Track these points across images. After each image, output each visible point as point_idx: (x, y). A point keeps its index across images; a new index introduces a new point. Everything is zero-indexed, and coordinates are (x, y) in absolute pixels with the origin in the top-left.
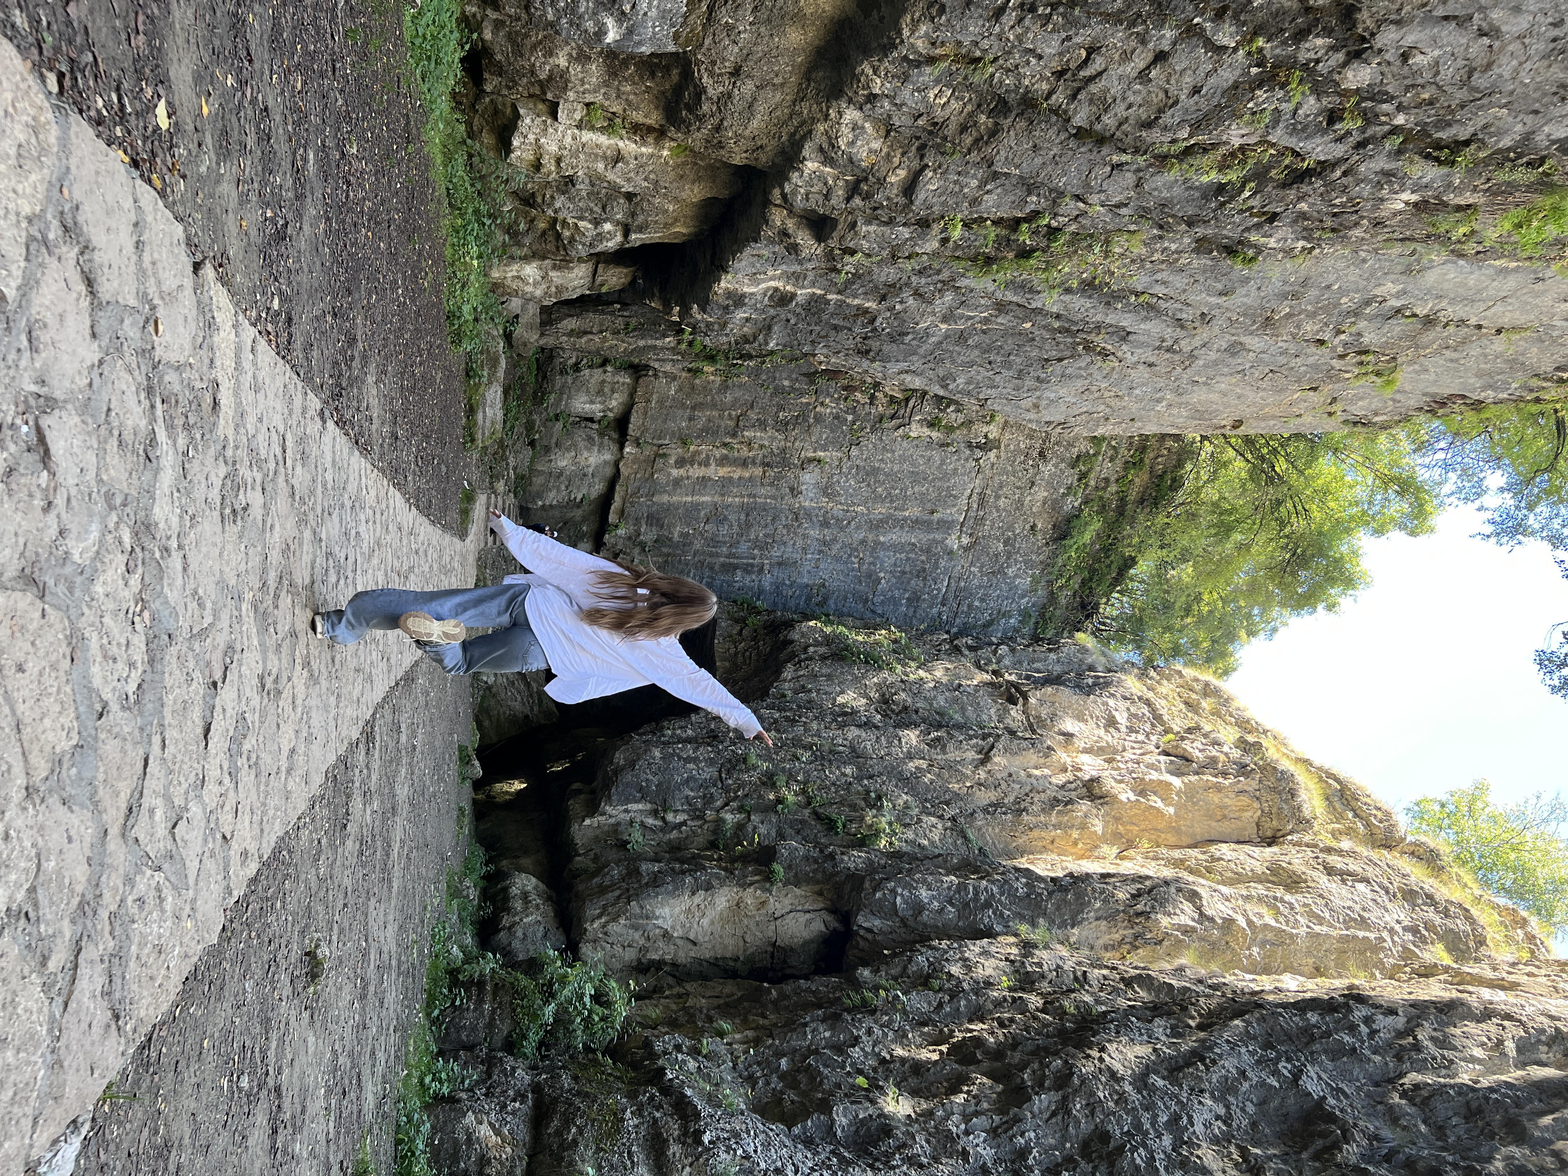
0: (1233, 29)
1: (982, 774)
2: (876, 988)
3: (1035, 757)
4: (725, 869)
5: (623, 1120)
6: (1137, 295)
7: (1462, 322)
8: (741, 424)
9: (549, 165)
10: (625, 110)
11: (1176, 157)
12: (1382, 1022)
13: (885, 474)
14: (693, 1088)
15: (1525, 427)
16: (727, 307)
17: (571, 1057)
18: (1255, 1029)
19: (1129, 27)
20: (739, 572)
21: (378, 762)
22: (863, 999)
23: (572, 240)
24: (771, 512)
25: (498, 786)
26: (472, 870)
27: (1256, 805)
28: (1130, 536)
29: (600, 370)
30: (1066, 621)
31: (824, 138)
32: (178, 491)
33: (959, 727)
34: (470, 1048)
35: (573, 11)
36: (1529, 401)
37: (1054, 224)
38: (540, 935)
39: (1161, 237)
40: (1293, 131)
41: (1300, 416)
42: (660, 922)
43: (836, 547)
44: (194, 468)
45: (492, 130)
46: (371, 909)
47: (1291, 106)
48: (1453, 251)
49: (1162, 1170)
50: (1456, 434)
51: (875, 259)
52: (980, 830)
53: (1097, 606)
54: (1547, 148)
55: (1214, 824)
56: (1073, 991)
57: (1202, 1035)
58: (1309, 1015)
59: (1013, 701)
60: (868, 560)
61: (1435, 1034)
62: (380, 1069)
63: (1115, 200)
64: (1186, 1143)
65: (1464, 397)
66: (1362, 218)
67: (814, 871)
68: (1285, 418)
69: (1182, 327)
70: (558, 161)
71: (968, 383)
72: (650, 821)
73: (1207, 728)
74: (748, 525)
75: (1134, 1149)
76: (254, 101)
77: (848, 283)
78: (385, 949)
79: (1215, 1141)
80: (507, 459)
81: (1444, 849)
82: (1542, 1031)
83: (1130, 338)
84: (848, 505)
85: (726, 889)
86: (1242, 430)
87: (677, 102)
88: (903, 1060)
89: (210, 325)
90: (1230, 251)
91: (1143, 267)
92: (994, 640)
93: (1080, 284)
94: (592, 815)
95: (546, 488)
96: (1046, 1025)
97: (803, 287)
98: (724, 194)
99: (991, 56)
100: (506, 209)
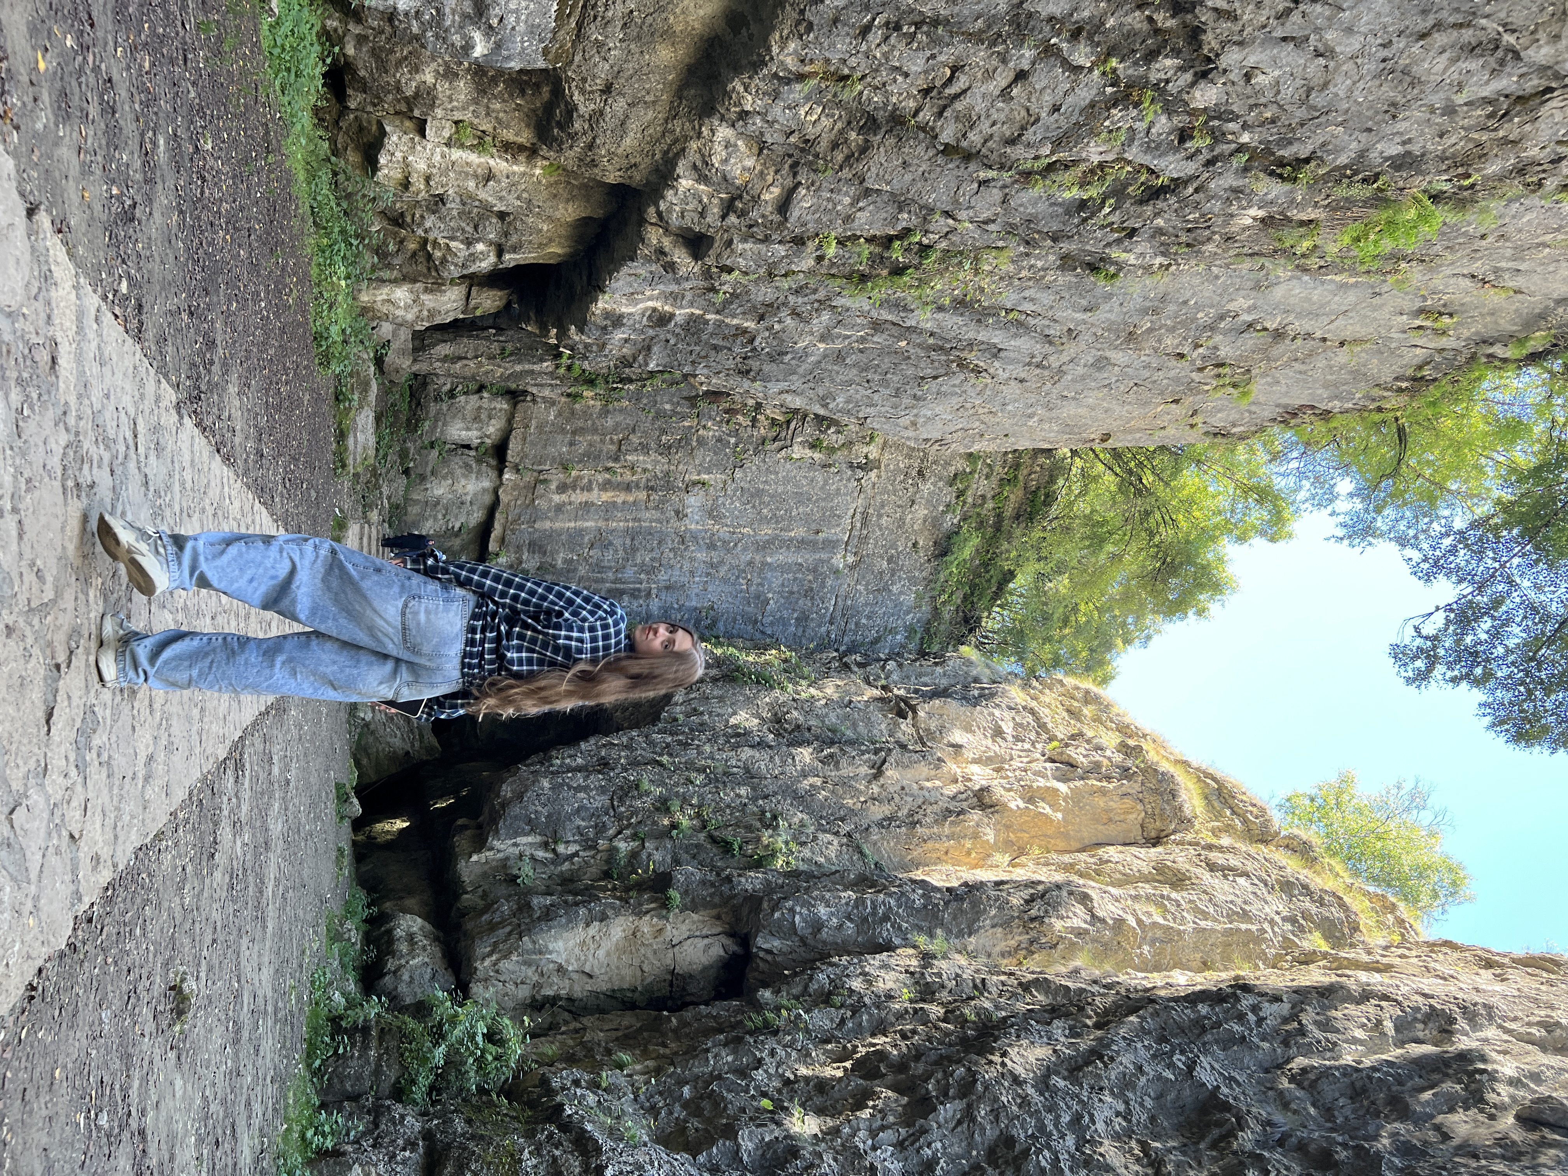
0: (1088, 49)
1: (875, 789)
2: (777, 1009)
3: (926, 769)
4: (620, 899)
5: (520, 1161)
6: (1008, 311)
7: (1308, 336)
8: (623, 448)
9: (417, 183)
10: (495, 128)
11: (1039, 173)
12: (1268, 1009)
13: (769, 495)
14: (593, 1122)
15: (1369, 436)
16: (605, 328)
17: (464, 1100)
18: (1150, 1024)
19: (990, 46)
20: (626, 598)
21: (248, 792)
22: (765, 1020)
23: (444, 261)
24: (657, 536)
25: (379, 826)
26: (353, 914)
27: (1140, 807)
28: (1008, 551)
29: (476, 397)
30: (950, 636)
31: (698, 155)
32: (11, 448)
33: (851, 743)
34: (355, 1098)
35: (439, 25)
36: (1371, 411)
37: (925, 241)
38: (427, 977)
39: (1027, 255)
40: (1148, 149)
41: (1164, 428)
42: (553, 957)
43: (723, 570)
44: (30, 428)
45: (357, 148)
46: (244, 948)
47: (1144, 125)
48: (1297, 266)
49: (1067, 1171)
50: (1308, 444)
51: (752, 277)
52: (875, 844)
53: (979, 619)
54: (1381, 165)
55: (1100, 827)
56: (973, 999)
57: (1099, 1033)
58: (1200, 1007)
59: (902, 715)
60: (756, 581)
61: (1318, 1018)
62: (256, 1122)
63: (984, 216)
64: (1088, 1141)
65: (1313, 407)
66: (1214, 233)
67: (712, 895)
68: (1150, 431)
69: (1051, 343)
70: (428, 179)
71: (848, 402)
72: (540, 854)
73: (1090, 734)
74: (634, 550)
75: (1039, 1152)
76: (96, 69)
77: (726, 303)
78: (260, 993)
79: (1116, 1137)
80: (380, 487)
81: (1316, 841)
82: (1417, 1009)
83: (1002, 354)
84: (734, 527)
85: (622, 918)
86: (1110, 444)
87: (549, 121)
88: (807, 1079)
89: (47, 277)
90: (1093, 268)
91: (1011, 284)
92: (882, 656)
93: (951, 302)
94: (479, 851)
95: (422, 517)
96: (947, 1034)
97: (681, 307)
98: (599, 213)
99: (859, 74)
100: (373, 229)
